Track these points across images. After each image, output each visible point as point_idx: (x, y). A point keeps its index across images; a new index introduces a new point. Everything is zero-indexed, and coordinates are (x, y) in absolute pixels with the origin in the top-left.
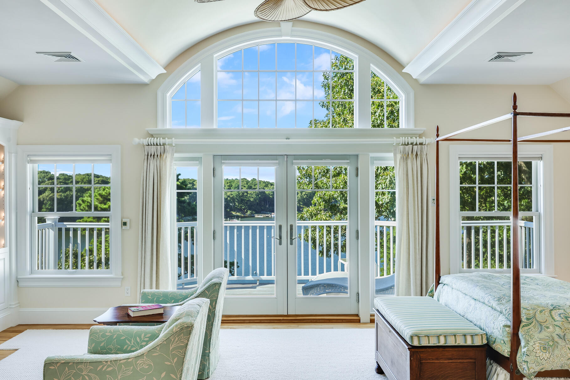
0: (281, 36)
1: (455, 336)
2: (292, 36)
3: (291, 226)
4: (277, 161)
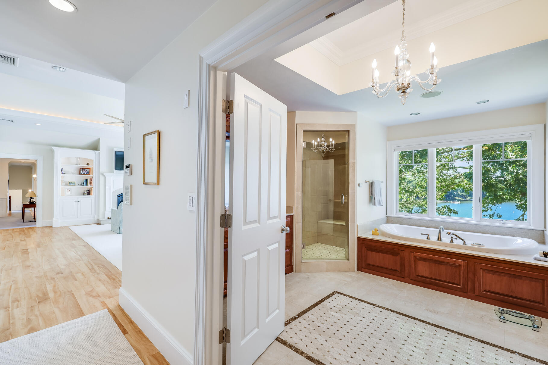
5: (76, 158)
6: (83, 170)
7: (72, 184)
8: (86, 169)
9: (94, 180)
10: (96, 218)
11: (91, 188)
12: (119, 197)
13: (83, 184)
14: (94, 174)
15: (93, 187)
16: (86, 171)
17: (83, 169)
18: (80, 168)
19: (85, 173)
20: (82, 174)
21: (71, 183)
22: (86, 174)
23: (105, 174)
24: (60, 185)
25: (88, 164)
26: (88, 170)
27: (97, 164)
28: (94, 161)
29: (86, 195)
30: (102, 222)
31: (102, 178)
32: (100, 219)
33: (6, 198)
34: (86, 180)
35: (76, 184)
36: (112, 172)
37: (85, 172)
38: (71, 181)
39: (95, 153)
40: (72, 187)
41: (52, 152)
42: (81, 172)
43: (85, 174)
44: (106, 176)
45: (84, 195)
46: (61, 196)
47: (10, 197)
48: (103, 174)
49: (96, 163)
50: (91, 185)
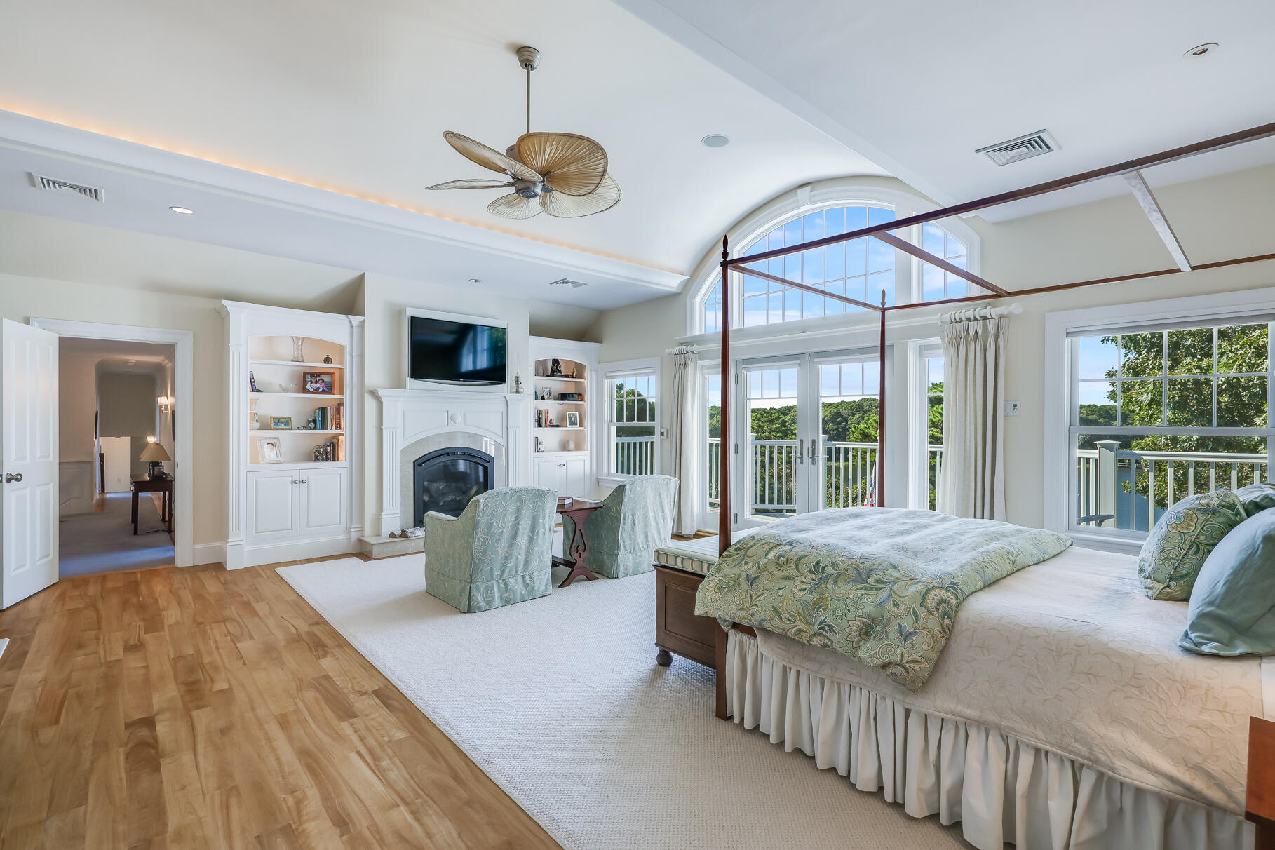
0: (798, 207)
1: (692, 560)
2: (811, 203)
3: (814, 441)
4: (798, 362)
5: (292, 337)
6: (314, 379)
7: (281, 426)
8: (322, 377)
9: (347, 410)
10: (354, 535)
11: (336, 436)
12: (420, 465)
13: (312, 425)
14: (347, 391)
15: (342, 435)
16: (323, 381)
17: (312, 375)
18: (305, 373)
19: (320, 390)
20: (309, 392)
21: (279, 422)
22: (324, 392)
23: (381, 392)
24: (249, 428)
25: (327, 360)
26: (327, 379)
27: (355, 359)
28: (348, 350)
29: (323, 460)
30: (376, 551)
31: (370, 404)
32: (365, 539)
33: (91, 463)
34: (323, 411)
35: (294, 423)
36: (400, 385)
37: (318, 385)
38: (280, 416)
39: (350, 322)
40: (283, 436)
41: (222, 318)
42: (308, 387)
43: (320, 393)
44: (383, 399)
45: (316, 460)
46: (250, 463)
47: (102, 456)
48: (373, 393)
49: (352, 356)
50: (336, 429)
